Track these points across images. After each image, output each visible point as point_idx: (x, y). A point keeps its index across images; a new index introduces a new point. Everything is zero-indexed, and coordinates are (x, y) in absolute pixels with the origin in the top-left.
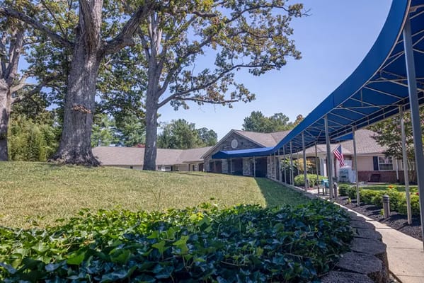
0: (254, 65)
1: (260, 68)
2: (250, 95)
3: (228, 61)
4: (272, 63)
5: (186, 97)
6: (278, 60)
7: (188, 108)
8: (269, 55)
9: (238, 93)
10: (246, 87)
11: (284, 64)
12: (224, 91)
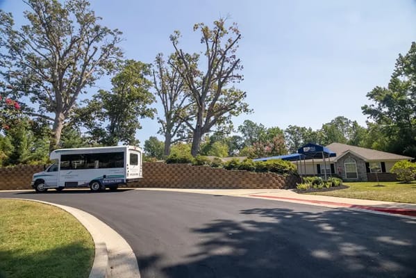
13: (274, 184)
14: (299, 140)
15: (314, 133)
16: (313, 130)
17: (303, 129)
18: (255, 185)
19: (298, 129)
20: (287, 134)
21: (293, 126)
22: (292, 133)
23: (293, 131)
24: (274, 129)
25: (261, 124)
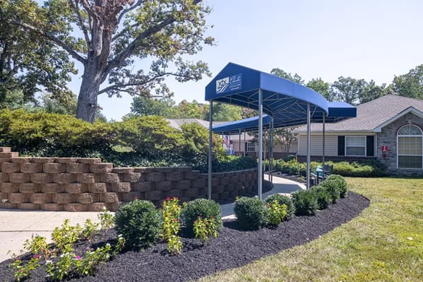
0: (180, 75)
1: (183, 78)
2: (170, 93)
3: (161, 68)
4: (193, 76)
5: (122, 89)
6: (197, 76)
7: (121, 97)
8: (191, 70)
9: (161, 89)
10: (167, 86)
11: (200, 78)
12: (152, 87)
13: (86, 195)
14: (353, 98)
15: (377, 88)
16: (376, 85)
17: (360, 83)
18: (38, 200)
19: (353, 82)
20: (335, 90)
21: (346, 77)
22: (341, 88)
23: (344, 86)
24: (315, 82)
25: (296, 75)
